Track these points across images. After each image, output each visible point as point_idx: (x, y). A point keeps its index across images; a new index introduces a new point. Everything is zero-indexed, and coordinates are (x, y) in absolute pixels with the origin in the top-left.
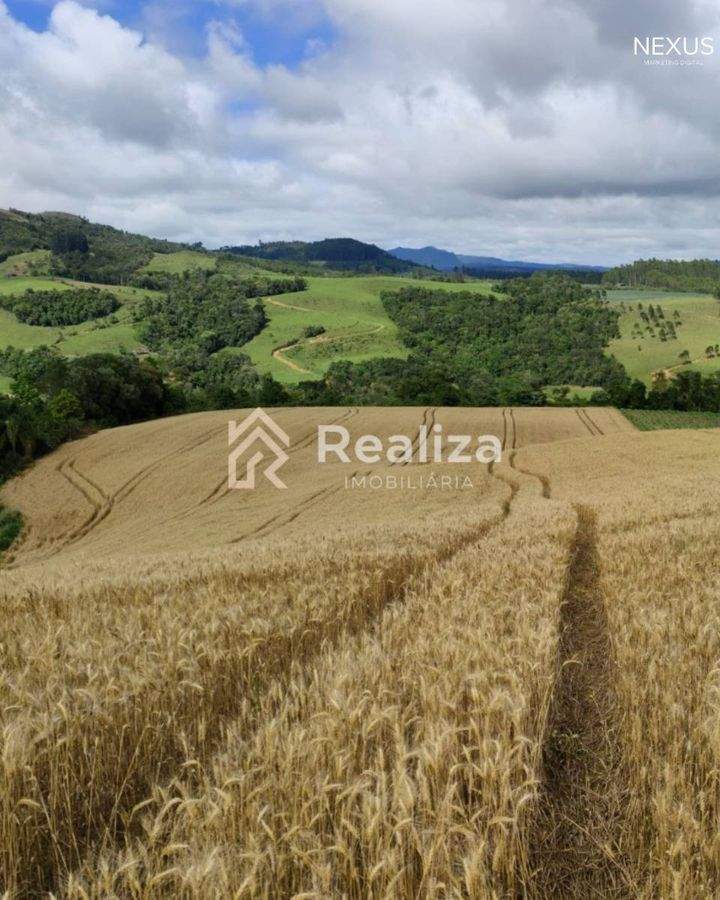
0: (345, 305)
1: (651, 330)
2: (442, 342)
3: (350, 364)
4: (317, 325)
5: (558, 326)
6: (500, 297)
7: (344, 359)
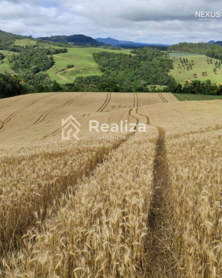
0: (80, 57)
1: (184, 66)
2: (113, 70)
3: (82, 77)
4: (71, 64)
5: (153, 65)
6: (133, 55)
7: (80, 76)
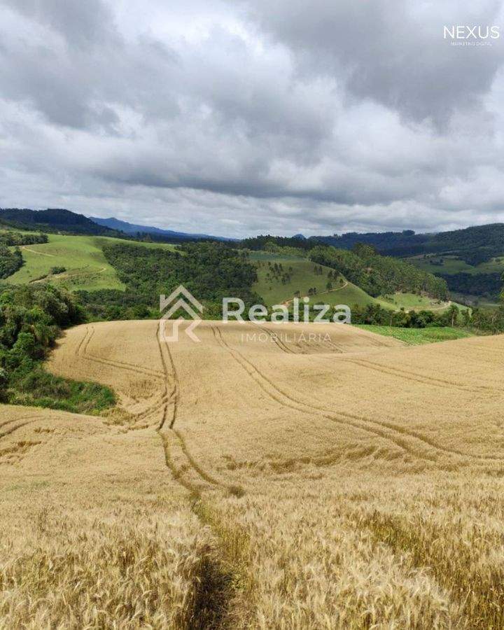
0: (78, 254)
1: (277, 278)
2: (146, 280)
3: (86, 292)
4: (60, 266)
5: (220, 273)
6: (182, 253)
7: (81, 289)
